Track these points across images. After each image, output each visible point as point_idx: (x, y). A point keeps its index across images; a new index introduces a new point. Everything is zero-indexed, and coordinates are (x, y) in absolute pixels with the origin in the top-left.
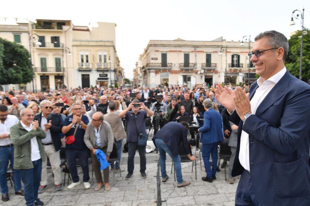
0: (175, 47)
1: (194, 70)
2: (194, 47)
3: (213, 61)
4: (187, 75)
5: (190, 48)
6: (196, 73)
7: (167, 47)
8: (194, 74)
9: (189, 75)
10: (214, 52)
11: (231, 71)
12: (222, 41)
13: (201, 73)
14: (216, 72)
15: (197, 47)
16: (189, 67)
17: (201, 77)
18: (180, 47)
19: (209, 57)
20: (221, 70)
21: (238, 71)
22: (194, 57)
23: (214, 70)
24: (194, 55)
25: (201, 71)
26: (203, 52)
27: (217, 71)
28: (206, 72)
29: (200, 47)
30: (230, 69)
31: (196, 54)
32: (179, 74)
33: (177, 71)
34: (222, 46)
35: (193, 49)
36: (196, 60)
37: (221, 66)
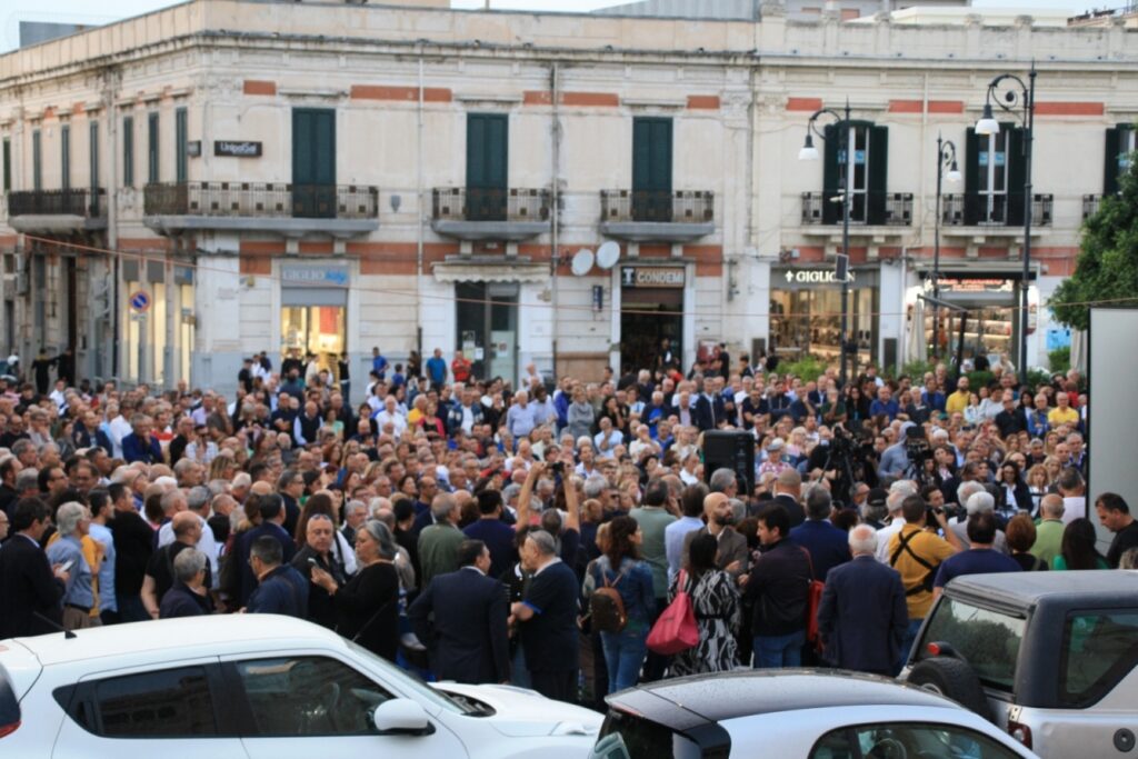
0: (399, 57)
1: (545, 239)
2: (545, 63)
3: (686, 175)
4: (493, 283)
5: (516, 67)
6: (563, 264)
7: (343, 60)
8: (542, 274)
9: (504, 283)
10: (695, 102)
11: (821, 250)
13: (596, 270)
14: (711, 261)
15: (568, 64)
16: (503, 217)
17: (599, 293)
18: (442, 59)
19: (652, 140)
20: (748, 242)
21: (873, 253)
22: (545, 136)
23: (692, 244)
24: (548, 122)
25: (595, 249)
26: (611, 100)
27: (718, 249)
28: (633, 259)
29: (591, 63)
30: (809, 237)
31: (555, 115)
32: (429, 271)
33: (416, 245)
34: (751, 54)
35: (535, 80)
36: (556, 166)
37: (743, 213)
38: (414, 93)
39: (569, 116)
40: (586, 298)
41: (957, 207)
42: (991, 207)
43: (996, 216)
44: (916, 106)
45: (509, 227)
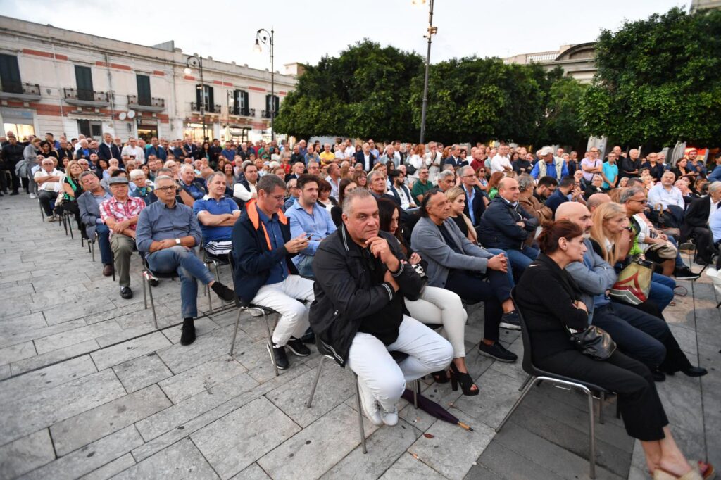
0: (43, 42)
1: (109, 108)
2: (103, 53)
3: (155, 93)
4: (91, 120)
5: (92, 53)
6: (116, 116)
7: (17, 39)
8: (109, 119)
9: (95, 121)
10: (156, 73)
11: (197, 118)
12: (174, 50)
13: (127, 119)
14: (165, 119)
15: (112, 55)
16: (93, 100)
17: (130, 126)
18: (61, 45)
19: (143, 82)
20: (176, 114)
21: (211, 120)
22: (106, 77)
23: (158, 113)
24: (107, 72)
25: (127, 113)
26: (128, 68)
27: (167, 116)
28: (140, 116)
29: (119, 55)
30: (194, 114)
31: (109, 70)
32: (66, 115)
33: (59, 107)
34: (173, 61)
35: (100, 58)
36: (111, 86)
37: (174, 107)
38: (52, 56)
39: (113, 71)
40: (126, 127)
41: (232, 110)
42: (240, 111)
43: (242, 114)
44: (220, 83)
45: (95, 103)
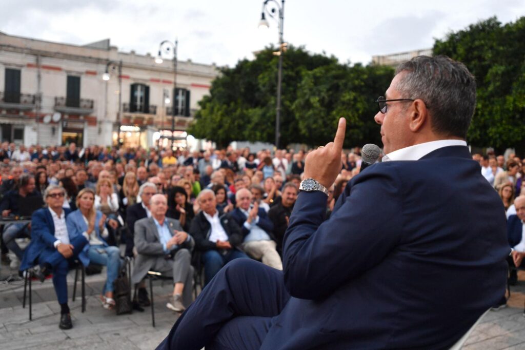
1: (34, 111)
2: (35, 55)
3: (85, 94)
4: (13, 124)
5: (24, 55)
6: (40, 119)
8: (33, 122)
9: (18, 125)
10: (88, 73)
11: (129, 120)
12: (109, 49)
13: (52, 122)
14: (93, 122)
15: (43, 56)
16: (18, 102)
17: (54, 131)
19: (74, 83)
20: (106, 116)
21: (145, 122)
22: (35, 78)
23: (86, 116)
25: (52, 115)
26: (59, 69)
27: (95, 118)
28: (66, 119)
29: (52, 57)
30: (126, 116)
31: (39, 71)
34: (108, 60)
35: (31, 60)
36: (39, 88)
37: (104, 108)
39: (44, 73)
40: (49, 131)
41: (170, 110)
42: (180, 111)
43: (182, 114)
44: (158, 81)
45: (20, 106)
